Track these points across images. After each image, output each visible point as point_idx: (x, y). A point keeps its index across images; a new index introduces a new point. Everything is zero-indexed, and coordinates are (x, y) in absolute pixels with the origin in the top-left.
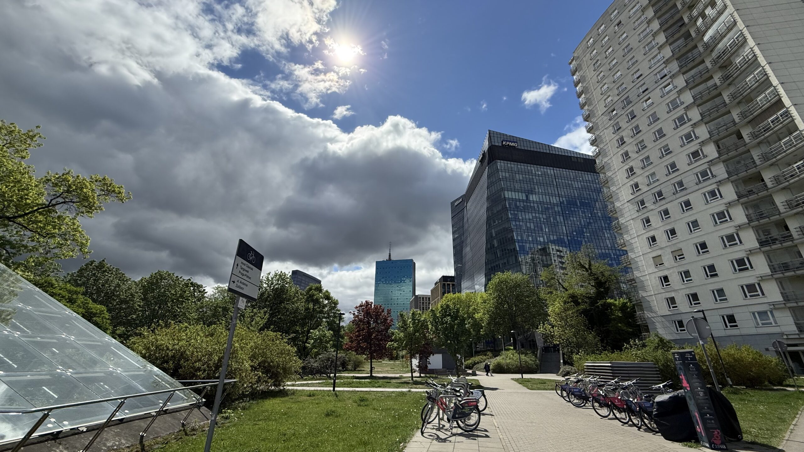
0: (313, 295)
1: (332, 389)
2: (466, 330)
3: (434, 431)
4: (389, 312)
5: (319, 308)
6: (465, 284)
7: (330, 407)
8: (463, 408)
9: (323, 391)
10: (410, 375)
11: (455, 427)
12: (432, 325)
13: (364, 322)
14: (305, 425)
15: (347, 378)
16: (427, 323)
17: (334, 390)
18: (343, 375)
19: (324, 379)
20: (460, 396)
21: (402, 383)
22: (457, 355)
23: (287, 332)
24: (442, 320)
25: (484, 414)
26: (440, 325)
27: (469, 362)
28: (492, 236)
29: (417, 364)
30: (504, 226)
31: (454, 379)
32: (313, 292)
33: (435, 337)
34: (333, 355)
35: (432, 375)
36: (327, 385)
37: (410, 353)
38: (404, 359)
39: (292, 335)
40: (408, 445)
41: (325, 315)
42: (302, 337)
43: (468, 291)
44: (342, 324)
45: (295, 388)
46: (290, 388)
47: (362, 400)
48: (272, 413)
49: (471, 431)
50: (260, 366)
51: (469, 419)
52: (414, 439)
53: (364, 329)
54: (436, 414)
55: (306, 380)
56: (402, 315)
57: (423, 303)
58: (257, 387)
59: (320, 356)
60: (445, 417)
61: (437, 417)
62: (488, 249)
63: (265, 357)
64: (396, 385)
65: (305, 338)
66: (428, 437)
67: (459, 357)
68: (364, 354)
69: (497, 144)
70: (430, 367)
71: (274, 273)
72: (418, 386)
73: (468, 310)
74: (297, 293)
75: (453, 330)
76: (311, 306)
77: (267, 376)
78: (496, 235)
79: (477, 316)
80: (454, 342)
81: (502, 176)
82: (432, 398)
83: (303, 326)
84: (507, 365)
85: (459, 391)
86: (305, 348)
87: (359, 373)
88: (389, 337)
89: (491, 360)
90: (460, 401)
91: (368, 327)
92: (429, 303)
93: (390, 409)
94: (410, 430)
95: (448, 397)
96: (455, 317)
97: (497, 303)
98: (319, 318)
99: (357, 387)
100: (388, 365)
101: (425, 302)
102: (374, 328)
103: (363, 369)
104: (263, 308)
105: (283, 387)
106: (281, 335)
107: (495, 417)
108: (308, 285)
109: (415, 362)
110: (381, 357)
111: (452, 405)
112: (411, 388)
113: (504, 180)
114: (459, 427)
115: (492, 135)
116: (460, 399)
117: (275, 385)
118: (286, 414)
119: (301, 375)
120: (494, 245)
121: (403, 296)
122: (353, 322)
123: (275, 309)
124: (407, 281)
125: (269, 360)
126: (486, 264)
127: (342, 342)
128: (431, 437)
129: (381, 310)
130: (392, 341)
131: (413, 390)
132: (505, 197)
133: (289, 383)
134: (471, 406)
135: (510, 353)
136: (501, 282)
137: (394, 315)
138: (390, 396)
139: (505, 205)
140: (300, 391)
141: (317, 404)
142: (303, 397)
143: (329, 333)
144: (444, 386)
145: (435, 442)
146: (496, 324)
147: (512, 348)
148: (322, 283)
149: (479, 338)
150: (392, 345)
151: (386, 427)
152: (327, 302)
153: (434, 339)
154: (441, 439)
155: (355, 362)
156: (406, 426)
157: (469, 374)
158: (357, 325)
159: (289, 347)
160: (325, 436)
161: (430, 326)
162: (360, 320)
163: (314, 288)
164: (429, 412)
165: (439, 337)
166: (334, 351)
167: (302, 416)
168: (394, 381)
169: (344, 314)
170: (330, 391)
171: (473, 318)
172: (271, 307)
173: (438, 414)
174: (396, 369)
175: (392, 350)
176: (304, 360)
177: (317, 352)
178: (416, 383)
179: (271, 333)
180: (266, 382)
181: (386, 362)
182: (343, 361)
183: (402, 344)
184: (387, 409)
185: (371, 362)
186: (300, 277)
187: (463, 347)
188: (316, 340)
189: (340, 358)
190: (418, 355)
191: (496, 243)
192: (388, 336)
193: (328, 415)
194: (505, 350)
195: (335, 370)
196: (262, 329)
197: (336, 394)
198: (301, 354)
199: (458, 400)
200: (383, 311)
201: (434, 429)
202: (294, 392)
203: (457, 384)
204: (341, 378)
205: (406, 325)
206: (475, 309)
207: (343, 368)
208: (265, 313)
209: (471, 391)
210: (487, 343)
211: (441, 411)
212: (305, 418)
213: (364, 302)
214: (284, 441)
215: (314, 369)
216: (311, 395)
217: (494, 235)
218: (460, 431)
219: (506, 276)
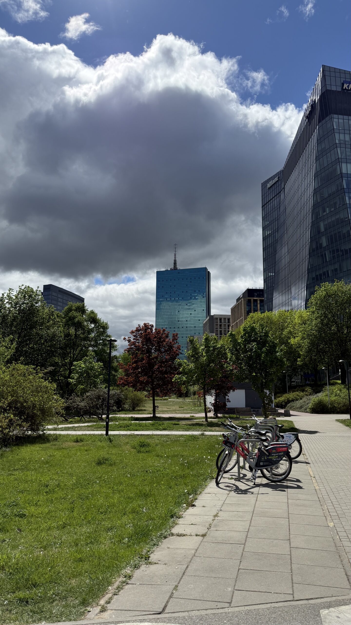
0: (74, 318)
1: (104, 432)
2: (278, 359)
3: (233, 481)
4: (175, 337)
5: (83, 334)
6: (278, 298)
7: (103, 454)
8: (270, 454)
9: (94, 435)
10: (203, 415)
11: (259, 477)
12: (232, 354)
13: (143, 351)
14: (71, 475)
15: (124, 419)
16: (225, 350)
17: (107, 434)
18: (118, 416)
19: (94, 422)
20: (266, 440)
21: (193, 425)
22: (265, 391)
23: (43, 365)
24: (245, 346)
25: (297, 462)
26: (243, 353)
27: (282, 399)
28: (319, 232)
29: (213, 402)
30: (337, 217)
31: (259, 420)
32: (75, 313)
33: (236, 369)
34: (104, 392)
35: (232, 415)
36: (98, 428)
37: (204, 388)
38: (197, 396)
39: (50, 369)
40: (200, 497)
41: (92, 343)
42: (64, 370)
43: (283, 309)
44: (114, 353)
45: (58, 432)
46: (52, 432)
47: (143, 445)
48: (30, 461)
49: (279, 481)
50: (11, 407)
51: (277, 468)
52: (207, 490)
53: (143, 359)
54: (235, 461)
55: (71, 423)
56: (192, 341)
57: (220, 325)
58: (9, 432)
59: (88, 394)
60: (247, 465)
61: (237, 466)
62: (313, 251)
63: (16, 396)
64: (186, 427)
65: (67, 372)
66: (224, 488)
67: (268, 393)
68: (144, 390)
69: (334, 88)
70: (229, 405)
71: (18, 289)
72: (213, 428)
73: (282, 334)
74: (53, 315)
75: (260, 359)
76: (72, 331)
77: (21, 418)
78: (326, 229)
79: (292, 341)
80: (261, 374)
81: (340, 140)
82: (229, 442)
83: (64, 356)
84: (332, 403)
85: (264, 435)
86: (69, 384)
87: (138, 414)
88: (176, 369)
89: (311, 397)
90: (266, 447)
91: (148, 357)
92: (229, 326)
93: (177, 456)
94: (202, 480)
95: (252, 442)
96: (262, 342)
97: (322, 324)
98: (85, 346)
99: (137, 430)
100: (174, 404)
101: (223, 324)
102: (156, 358)
103: (143, 408)
104: (9, 335)
105: (43, 431)
106: (34, 369)
107: (311, 465)
108: (67, 305)
109: (210, 399)
110: (166, 393)
111: (256, 451)
112: (205, 431)
113: (343, 146)
114: (264, 476)
115: (327, 73)
116: (266, 444)
117: (32, 430)
118: (47, 463)
119: (64, 417)
120: (321, 244)
121: (195, 317)
122: (128, 351)
123: (25, 336)
124: (199, 297)
125: (21, 399)
126: (309, 271)
127: (115, 376)
128: (228, 488)
129: (164, 335)
130: (179, 373)
131: (207, 433)
132: (341, 173)
133: (50, 427)
134: (280, 452)
135: (335, 389)
136: (329, 296)
137: (182, 341)
138: (179, 441)
139: (341, 185)
140: (64, 436)
141: (86, 451)
142: (69, 443)
143: (97, 365)
144: (245, 428)
145: (233, 493)
146: (318, 352)
147: (340, 382)
148: (85, 301)
149: (294, 369)
150: (179, 378)
151: (172, 476)
152: (93, 325)
153: (235, 371)
154: (241, 490)
155: (133, 400)
156: (198, 476)
157: (280, 415)
158: (133, 354)
159: (46, 383)
160: (97, 487)
161: (229, 355)
162: (138, 348)
163: (74, 308)
164: (226, 460)
165: (241, 368)
166: (105, 388)
167: (67, 465)
168: (184, 422)
169: (116, 341)
170: (102, 435)
171: (287, 343)
172: (20, 334)
173: (238, 462)
174: (185, 408)
175: (179, 385)
176: (67, 399)
177: (84, 389)
178: (211, 425)
179: (22, 367)
180: (20, 426)
181: (173, 399)
182: (118, 399)
183: (193, 378)
184: (174, 456)
185: (154, 400)
186: (54, 294)
187: (272, 380)
188: (81, 374)
189: (114, 395)
190: (213, 391)
191: (324, 242)
192: (175, 367)
193: (99, 463)
194: (331, 384)
195: (108, 410)
196: (9, 362)
197: (110, 439)
198: (64, 392)
199: (264, 445)
200: (167, 336)
201: (232, 478)
202: (56, 438)
203: (264, 425)
204: (115, 419)
205: (197, 354)
206: (290, 332)
207: (118, 408)
208: (12, 341)
209: (282, 434)
210: (306, 377)
211: (241, 459)
212: (71, 467)
213: (142, 325)
214: (46, 492)
215: (80, 409)
216: (78, 440)
217: (322, 229)
218: (265, 481)
219: (335, 288)
